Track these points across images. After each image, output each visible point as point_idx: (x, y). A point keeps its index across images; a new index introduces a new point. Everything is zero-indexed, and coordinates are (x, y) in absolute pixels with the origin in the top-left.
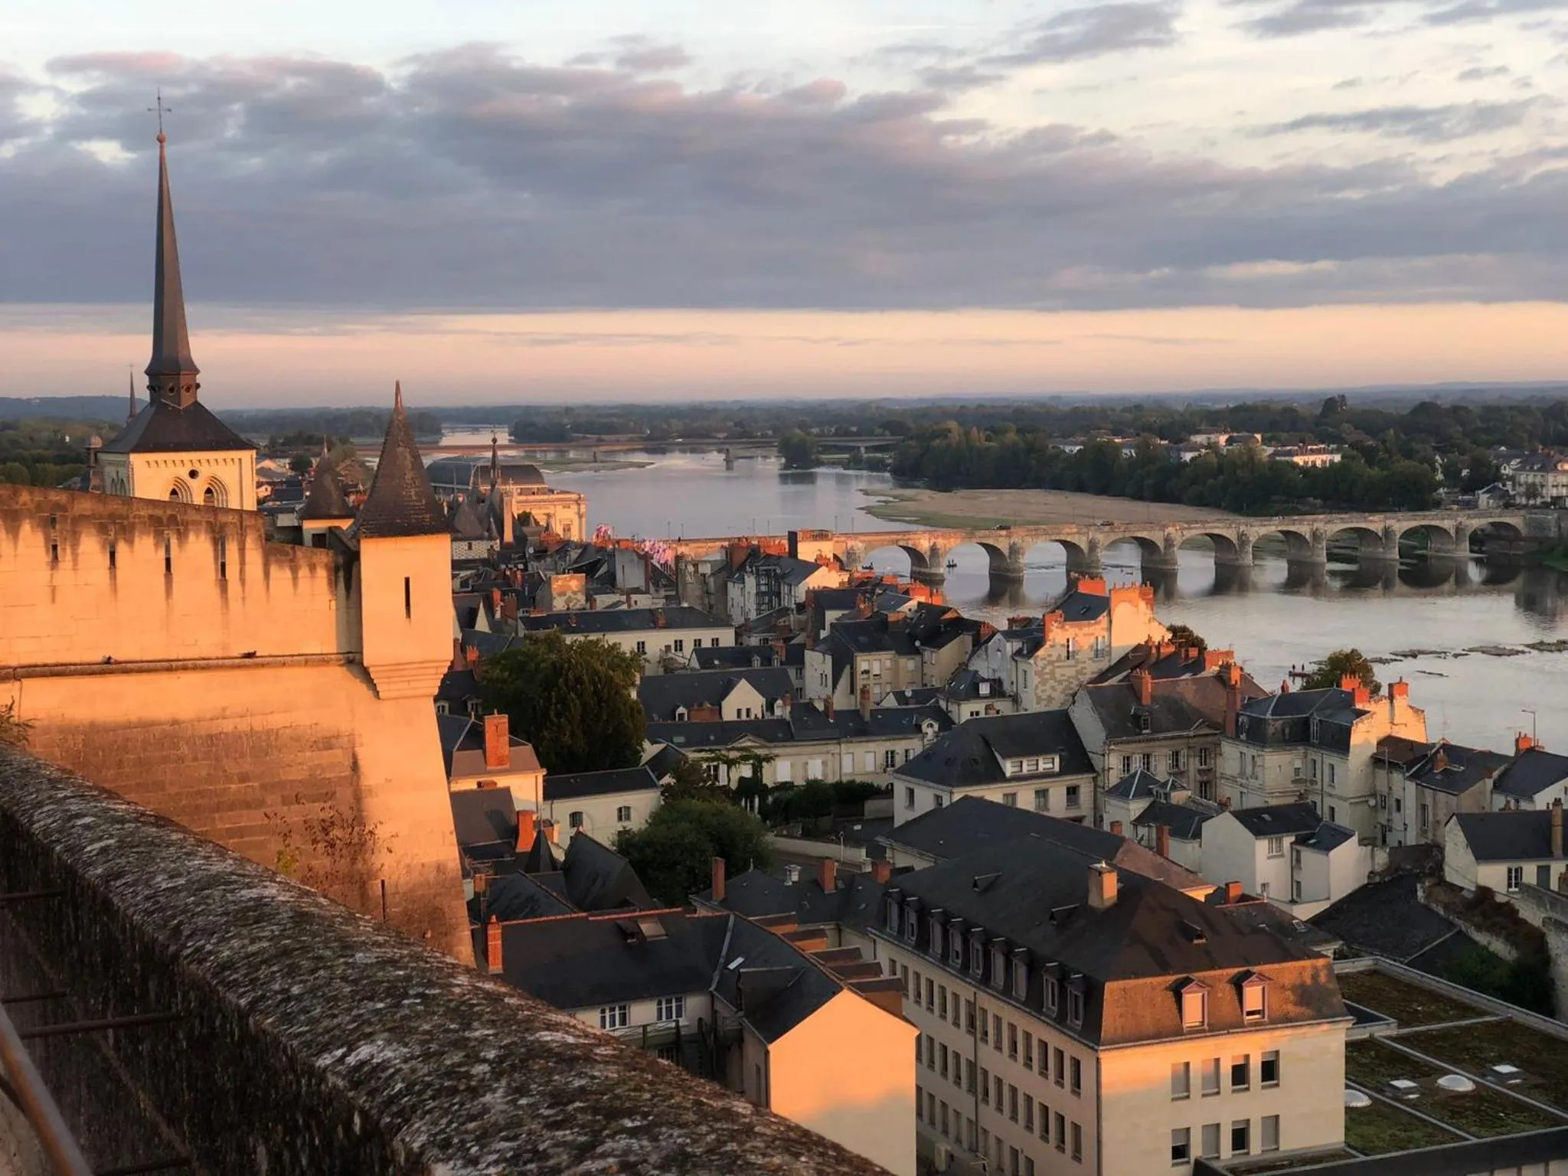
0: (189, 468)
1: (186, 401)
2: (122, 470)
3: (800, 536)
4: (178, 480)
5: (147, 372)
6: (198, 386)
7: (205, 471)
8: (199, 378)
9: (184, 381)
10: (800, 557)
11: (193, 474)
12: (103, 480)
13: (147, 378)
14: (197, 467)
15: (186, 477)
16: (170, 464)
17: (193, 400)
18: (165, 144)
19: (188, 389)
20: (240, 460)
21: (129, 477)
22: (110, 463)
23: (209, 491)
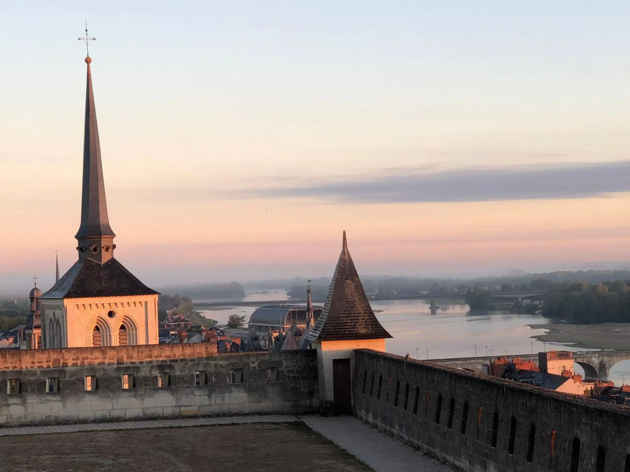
0: (108, 309)
1: (105, 257)
2: (57, 312)
3: (549, 356)
4: (100, 320)
5: (76, 237)
6: (114, 247)
7: (120, 312)
8: (115, 241)
9: (104, 242)
10: (550, 371)
11: (111, 314)
12: (43, 321)
13: (76, 241)
14: (113, 308)
15: (106, 317)
16: (94, 307)
17: (110, 258)
18: (91, 64)
19: (107, 249)
20: (146, 302)
21: (64, 317)
22: (50, 307)
23: (123, 327)
